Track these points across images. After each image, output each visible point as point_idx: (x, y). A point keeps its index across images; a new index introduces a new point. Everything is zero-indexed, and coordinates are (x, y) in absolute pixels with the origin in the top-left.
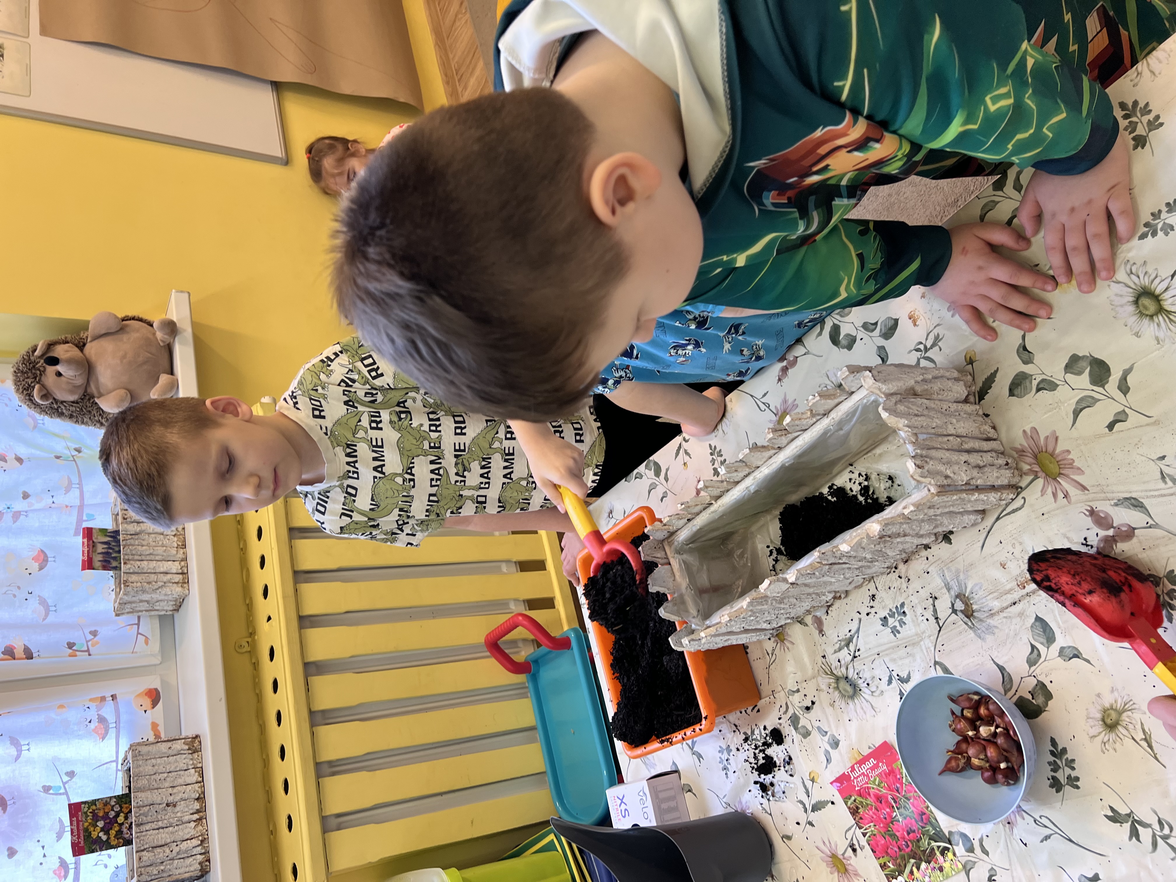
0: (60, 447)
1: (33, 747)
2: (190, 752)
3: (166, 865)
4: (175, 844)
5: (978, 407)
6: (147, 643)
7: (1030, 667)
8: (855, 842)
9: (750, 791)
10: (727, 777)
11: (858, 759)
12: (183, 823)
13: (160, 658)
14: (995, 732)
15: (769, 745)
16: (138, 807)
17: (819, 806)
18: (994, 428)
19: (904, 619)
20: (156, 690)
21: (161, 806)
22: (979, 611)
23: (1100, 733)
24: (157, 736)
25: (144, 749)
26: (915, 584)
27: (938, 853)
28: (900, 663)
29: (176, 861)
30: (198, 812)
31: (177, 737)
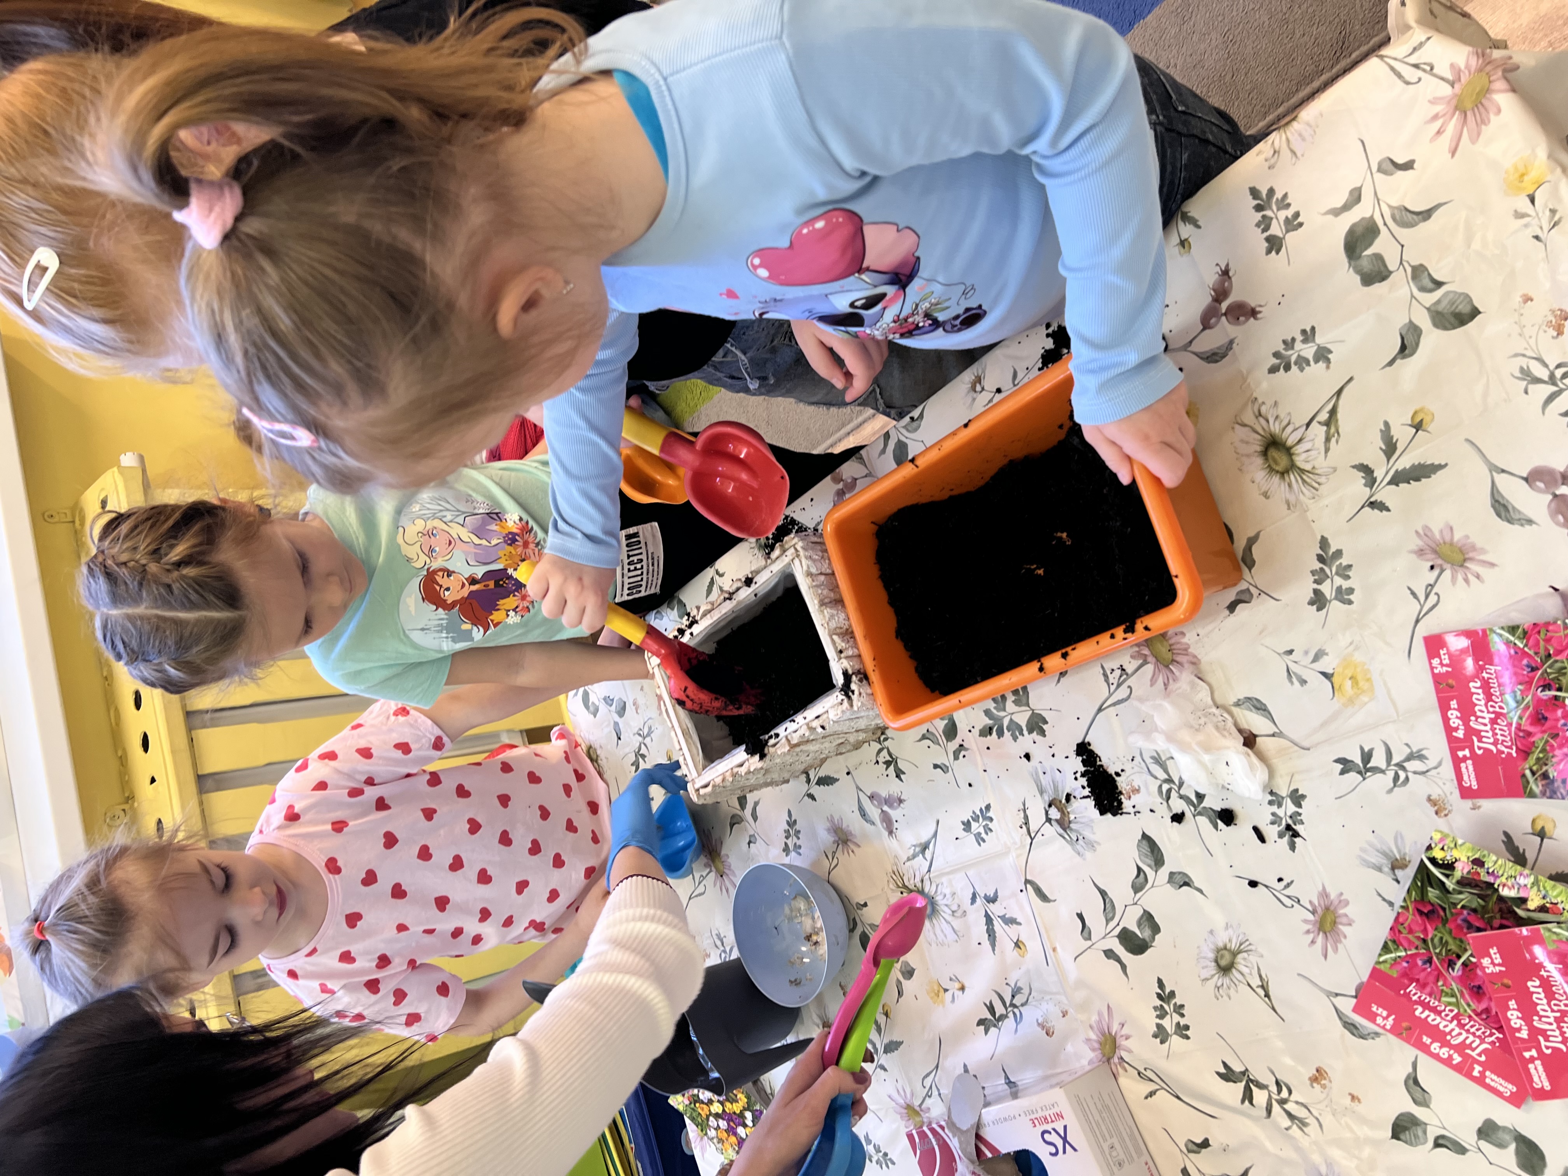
7: (1135, 893)
19: (990, 825)
23: (1213, 976)
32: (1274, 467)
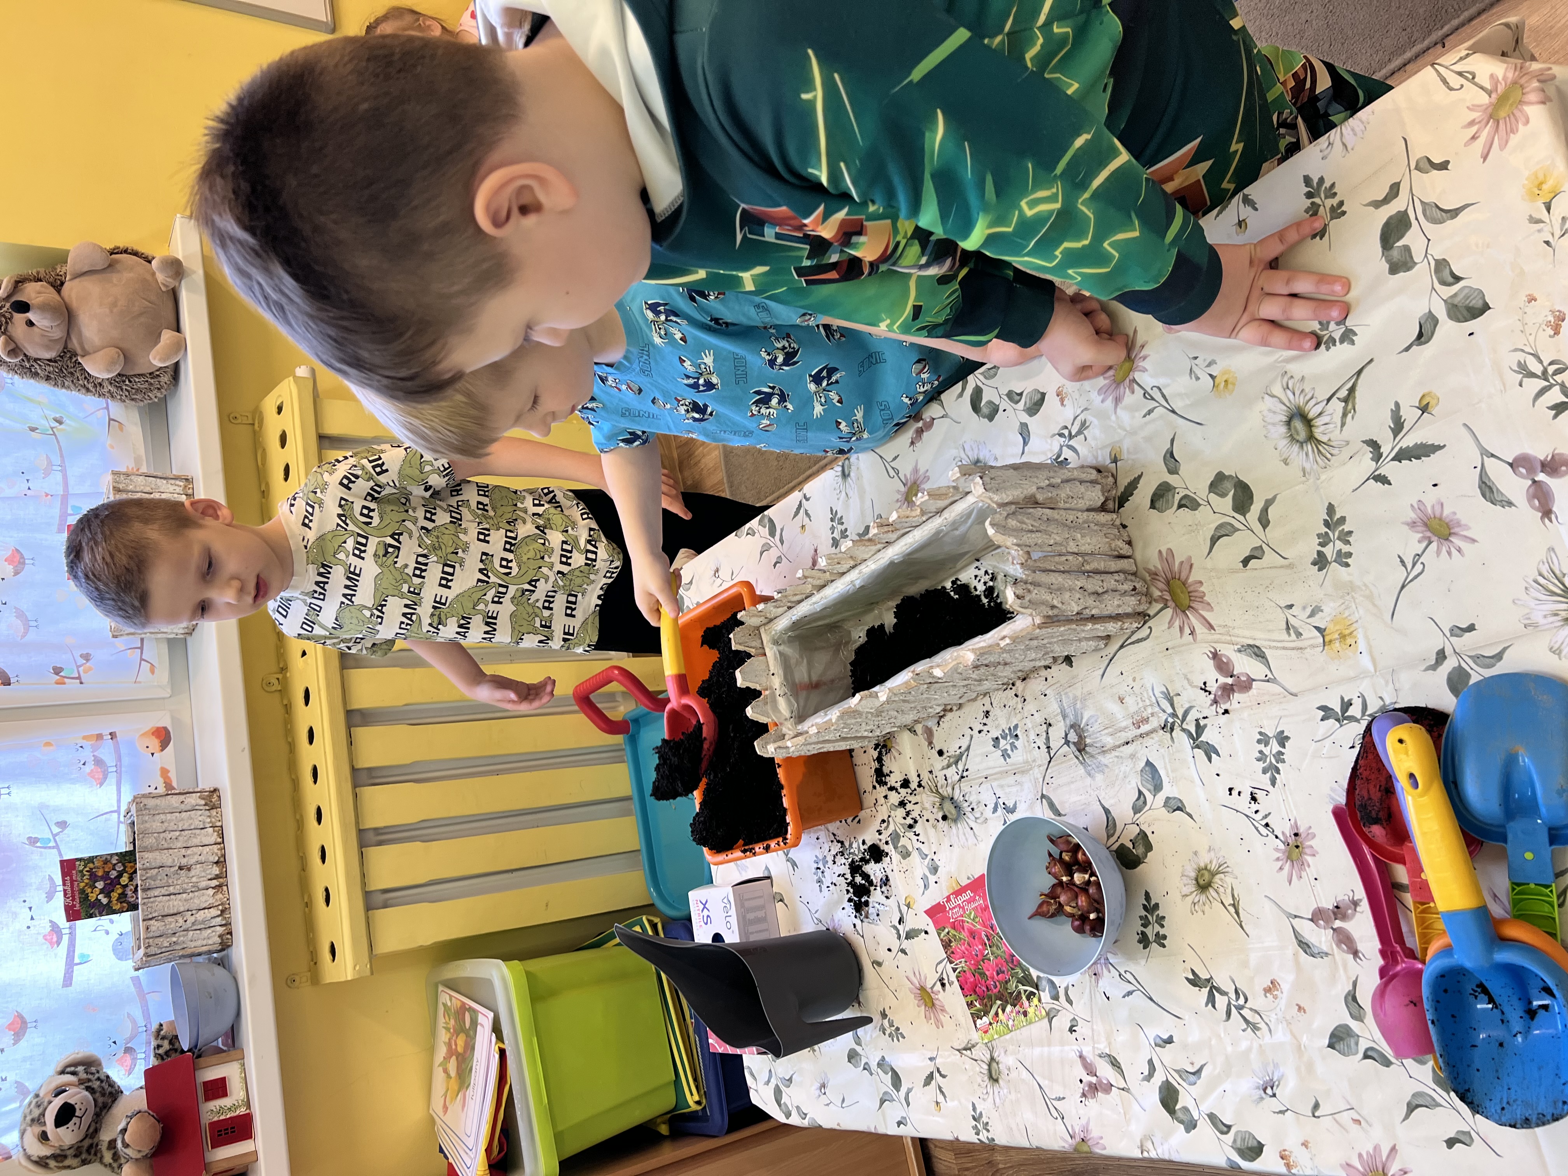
0: (36, 417)
1: (14, 791)
2: (207, 808)
3: (180, 936)
4: (190, 913)
5: (1114, 516)
6: (152, 671)
7: (1135, 814)
8: (945, 976)
9: (843, 909)
10: (821, 891)
11: (956, 889)
12: (199, 890)
13: (169, 691)
14: (1089, 880)
15: (867, 862)
16: (144, 869)
17: (912, 934)
18: (1129, 543)
19: (1017, 743)
20: (165, 729)
21: (172, 869)
22: (1091, 746)
23: (1192, 893)
24: (168, 785)
25: (151, 803)
26: (1030, 707)
27: (1024, 997)
28: (1008, 790)
29: (191, 933)
30: (217, 877)
31: (191, 790)
32: (1295, 436)
